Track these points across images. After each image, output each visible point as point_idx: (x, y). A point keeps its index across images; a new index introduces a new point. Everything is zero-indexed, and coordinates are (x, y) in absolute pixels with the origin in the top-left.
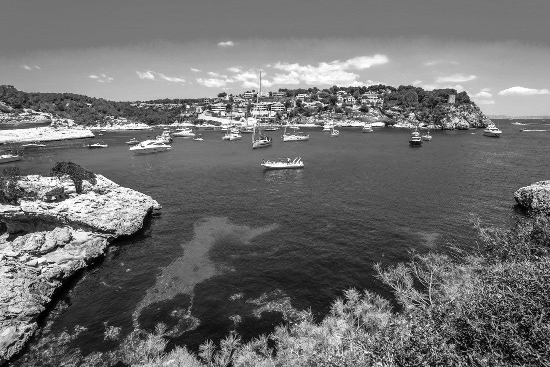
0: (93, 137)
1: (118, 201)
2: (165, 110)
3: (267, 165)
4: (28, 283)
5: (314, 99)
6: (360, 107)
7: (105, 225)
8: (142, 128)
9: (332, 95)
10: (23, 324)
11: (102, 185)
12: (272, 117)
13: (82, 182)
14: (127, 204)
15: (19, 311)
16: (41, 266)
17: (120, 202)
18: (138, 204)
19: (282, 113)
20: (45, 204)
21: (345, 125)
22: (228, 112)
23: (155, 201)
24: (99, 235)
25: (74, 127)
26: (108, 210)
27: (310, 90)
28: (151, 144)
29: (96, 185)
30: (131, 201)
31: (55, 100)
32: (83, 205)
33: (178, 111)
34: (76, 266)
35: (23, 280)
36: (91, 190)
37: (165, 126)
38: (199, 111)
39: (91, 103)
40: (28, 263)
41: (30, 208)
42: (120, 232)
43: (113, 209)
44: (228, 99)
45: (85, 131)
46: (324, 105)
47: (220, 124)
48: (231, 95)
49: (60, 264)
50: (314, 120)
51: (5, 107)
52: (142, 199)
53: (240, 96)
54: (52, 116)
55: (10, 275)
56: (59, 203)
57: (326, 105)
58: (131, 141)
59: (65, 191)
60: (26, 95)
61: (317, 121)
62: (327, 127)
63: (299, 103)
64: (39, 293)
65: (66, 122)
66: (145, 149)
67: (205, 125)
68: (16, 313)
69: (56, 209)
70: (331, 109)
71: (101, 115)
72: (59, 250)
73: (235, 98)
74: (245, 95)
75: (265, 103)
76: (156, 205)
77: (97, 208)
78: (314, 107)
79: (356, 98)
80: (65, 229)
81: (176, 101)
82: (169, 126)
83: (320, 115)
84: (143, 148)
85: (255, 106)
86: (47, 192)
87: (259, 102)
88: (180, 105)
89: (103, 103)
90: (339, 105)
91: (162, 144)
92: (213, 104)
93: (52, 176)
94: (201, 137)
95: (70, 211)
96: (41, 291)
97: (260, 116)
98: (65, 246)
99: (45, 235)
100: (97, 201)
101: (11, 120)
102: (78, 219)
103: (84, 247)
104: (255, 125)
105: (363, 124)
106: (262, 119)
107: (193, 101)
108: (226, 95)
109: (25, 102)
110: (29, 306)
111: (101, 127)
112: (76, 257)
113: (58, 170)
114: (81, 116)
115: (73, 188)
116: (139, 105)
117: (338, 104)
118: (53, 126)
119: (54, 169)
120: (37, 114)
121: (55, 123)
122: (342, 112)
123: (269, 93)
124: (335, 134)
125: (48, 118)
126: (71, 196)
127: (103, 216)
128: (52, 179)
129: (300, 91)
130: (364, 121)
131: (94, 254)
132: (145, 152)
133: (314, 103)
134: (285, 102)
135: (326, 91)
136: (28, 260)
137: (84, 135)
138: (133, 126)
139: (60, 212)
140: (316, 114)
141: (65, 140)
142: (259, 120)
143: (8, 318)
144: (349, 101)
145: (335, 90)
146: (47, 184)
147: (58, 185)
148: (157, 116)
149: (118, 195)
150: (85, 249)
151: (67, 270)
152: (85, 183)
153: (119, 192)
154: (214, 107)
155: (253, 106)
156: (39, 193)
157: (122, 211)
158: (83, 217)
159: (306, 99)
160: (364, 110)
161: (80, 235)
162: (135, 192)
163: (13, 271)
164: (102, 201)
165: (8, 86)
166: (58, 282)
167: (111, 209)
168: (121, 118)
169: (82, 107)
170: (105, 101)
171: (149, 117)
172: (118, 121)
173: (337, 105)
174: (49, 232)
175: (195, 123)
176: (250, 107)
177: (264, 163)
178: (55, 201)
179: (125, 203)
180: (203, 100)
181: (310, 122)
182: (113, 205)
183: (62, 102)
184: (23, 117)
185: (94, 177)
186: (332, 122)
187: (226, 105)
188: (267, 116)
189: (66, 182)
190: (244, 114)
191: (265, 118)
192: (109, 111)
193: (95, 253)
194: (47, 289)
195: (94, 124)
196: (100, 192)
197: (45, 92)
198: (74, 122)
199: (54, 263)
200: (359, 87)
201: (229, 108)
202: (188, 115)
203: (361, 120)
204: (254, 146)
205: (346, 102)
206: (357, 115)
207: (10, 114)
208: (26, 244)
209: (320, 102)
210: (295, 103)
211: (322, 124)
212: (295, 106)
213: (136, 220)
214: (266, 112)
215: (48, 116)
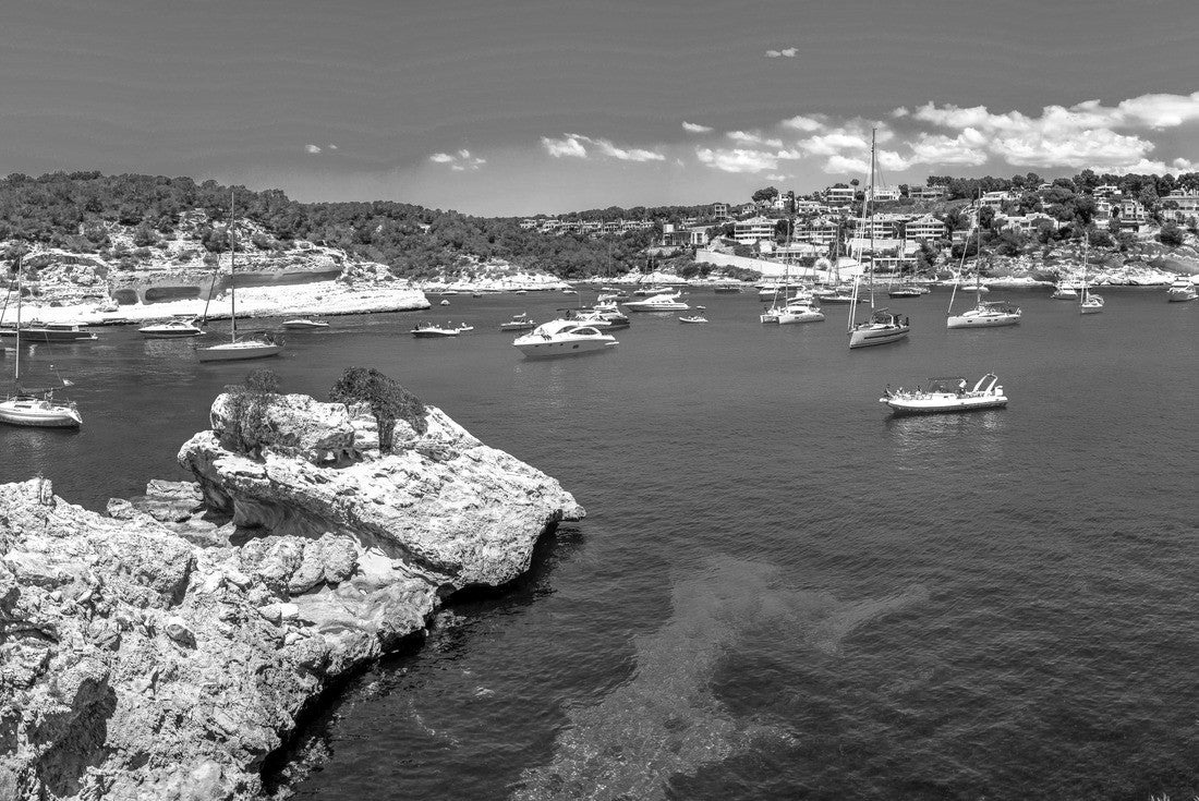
0: (428, 308)
1: (473, 485)
2: (607, 239)
3: (899, 401)
4: (258, 662)
5: (1028, 205)
6: (1158, 232)
7: (435, 546)
8: (544, 286)
9: (1081, 196)
10: (235, 768)
11: (439, 436)
12: (907, 256)
13: (394, 424)
14: (494, 495)
15: (232, 727)
16: (287, 627)
17: (479, 488)
18: (523, 500)
19: (938, 247)
20: (312, 469)
21: (1120, 281)
22: (781, 242)
23: (568, 495)
24: (421, 573)
25: (388, 283)
26: (447, 505)
27: (1018, 183)
28: (565, 329)
29: (426, 434)
30: (506, 487)
31: (355, 218)
32: (388, 484)
33: (641, 240)
34: (358, 648)
35: (249, 649)
36: (412, 448)
37: (605, 280)
38: (699, 239)
39: (430, 223)
40: (263, 610)
41: (281, 472)
42: (470, 574)
43: (459, 505)
44: (782, 206)
45: (410, 293)
46: (1057, 225)
47: (758, 275)
48: (791, 194)
49: (323, 633)
50: (1029, 265)
51: (264, 238)
52: (533, 484)
53: (817, 197)
54: (345, 257)
55: (227, 627)
56: (339, 470)
57: (1064, 224)
58: (516, 320)
59: (357, 441)
60: (302, 208)
61: (1040, 267)
62: (1066, 287)
63: (986, 219)
64: (272, 695)
65: (372, 270)
66: (551, 345)
67: (715, 279)
68: (226, 732)
69: (333, 485)
70: (1078, 235)
71: (448, 251)
72: (326, 595)
73: (803, 202)
74: (829, 193)
75: (889, 217)
76: (571, 507)
77: (421, 496)
78: (1029, 228)
79: (1147, 206)
80: (344, 540)
81: (637, 214)
82: (616, 280)
83: (1046, 253)
84: (547, 341)
85: (859, 225)
86: (320, 440)
87: (869, 214)
88: (648, 224)
89: (456, 223)
90: (1102, 224)
91: (594, 333)
92: (738, 219)
93: (335, 400)
94: (701, 313)
95: (362, 496)
96: (278, 692)
97: (872, 254)
98: (340, 587)
99: (303, 546)
100: (424, 478)
101: (269, 266)
102: (375, 520)
103: (381, 598)
104: (858, 281)
105: (1168, 278)
106: (878, 263)
107: (685, 212)
108: (775, 193)
109: (299, 224)
110: (250, 723)
111: (447, 282)
112: (360, 623)
113: (346, 390)
114: (404, 255)
115: (372, 438)
116: (540, 226)
117: (1097, 222)
118: (345, 280)
119: (340, 386)
120: (318, 252)
121: (350, 274)
122: (1108, 244)
123: (901, 187)
124: (1090, 305)
125: (338, 259)
126: (367, 456)
127: (434, 521)
128: (333, 409)
129: (990, 185)
130: (1173, 271)
131: (401, 625)
132: (552, 352)
133: (1029, 217)
134: (945, 216)
135: (1064, 184)
136: (264, 602)
137: (408, 304)
138: (522, 281)
139: (339, 494)
140: (1036, 249)
141: (364, 313)
142: (869, 264)
143: (211, 736)
144: (1127, 212)
145: (1090, 181)
146: (322, 420)
147: (345, 426)
148: (585, 253)
149: (474, 468)
150: (383, 605)
151: (337, 652)
152: (402, 426)
153: (479, 461)
154: (742, 227)
155: (852, 226)
156: (304, 438)
157: (481, 513)
158: (386, 514)
159: (1006, 207)
160: (1171, 239)
161: (377, 565)
162: (517, 464)
163: (234, 620)
164: (436, 480)
165: (275, 192)
166: (315, 681)
167: (454, 505)
168: (494, 260)
169: (410, 233)
170: (461, 218)
171: (565, 256)
172: (488, 268)
173: (1094, 225)
174: (310, 540)
175: (688, 273)
176: (846, 229)
177: (887, 396)
178: (334, 464)
179: (490, 492)
180: (710, 210)
181: (1019, 273)
182: (461, 493)
183: (369, 224)
184: (291, 258)
185: (422, 413)
186: (1081, 272)
187: (775, 222)
188: (893, 254)
189: (361, 421)
190: (826, 249)
191: (889, 258)
192: (468, 242)
193: (405, 622)
194: (291, 691)
195: (432, 276)
196: (432, 455)
197: (338, 202)
198: (388, 270)
199: (311, 624)
200: (1154, 177)
201: (782, 232)
202: (668, 251)
203: (1162, 266)
204: (853, 342)
205: (1120, 215)
206: (1151, 253)
207: (270, 252)
208: (265, 560)
209: (1047, 217)
210: (974, 218)
211: (1054, 278)
212: (975, 225)
213: (513, 545)
214: (891, 244)
215: (337, 257)
